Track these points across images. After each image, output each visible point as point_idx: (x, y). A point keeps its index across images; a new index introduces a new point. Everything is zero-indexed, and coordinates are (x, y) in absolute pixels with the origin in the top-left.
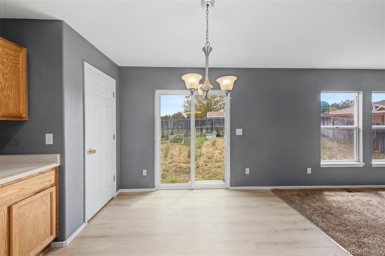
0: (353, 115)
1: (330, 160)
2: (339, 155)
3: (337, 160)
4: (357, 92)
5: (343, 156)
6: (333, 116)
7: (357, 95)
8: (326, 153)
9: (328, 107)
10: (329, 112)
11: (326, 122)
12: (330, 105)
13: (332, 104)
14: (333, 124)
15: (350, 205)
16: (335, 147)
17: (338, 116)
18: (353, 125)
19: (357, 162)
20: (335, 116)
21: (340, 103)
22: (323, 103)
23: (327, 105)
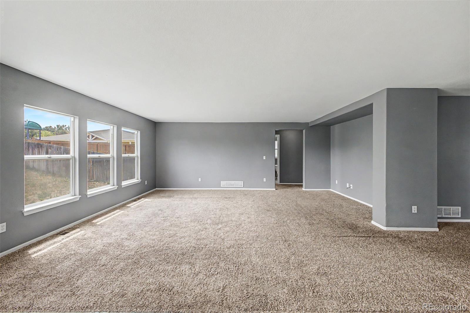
0: (69, 142)
1: (42, 201)
2: (54, 191)
3: (51, 199)
4: (73, 117)
5: (58, 192)
6: (47, 143)
7: (73, 120)
8: (37, 193)
9: (40, 130)
10: (41, 137)
11: (36, 150)
12: (42, 128)
13: (45, 126)
14: (47, 153)
15: (64, 250)
16: (49, 183)
17: (53, 143)
18: (69, 154)
19: (73, 196)
20: (50, 143)
21: (55, 127)
22: (31, 123)
23: (38, 127)
